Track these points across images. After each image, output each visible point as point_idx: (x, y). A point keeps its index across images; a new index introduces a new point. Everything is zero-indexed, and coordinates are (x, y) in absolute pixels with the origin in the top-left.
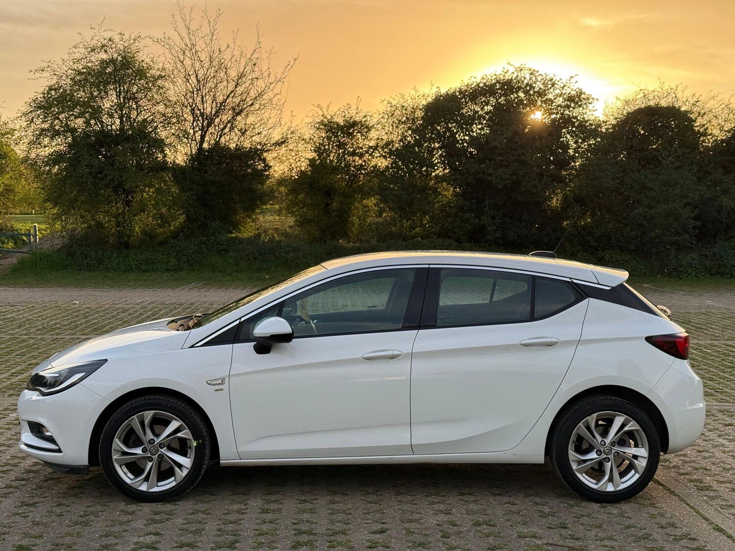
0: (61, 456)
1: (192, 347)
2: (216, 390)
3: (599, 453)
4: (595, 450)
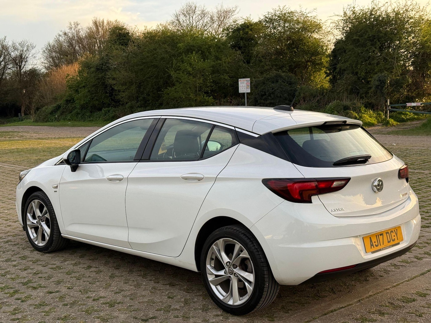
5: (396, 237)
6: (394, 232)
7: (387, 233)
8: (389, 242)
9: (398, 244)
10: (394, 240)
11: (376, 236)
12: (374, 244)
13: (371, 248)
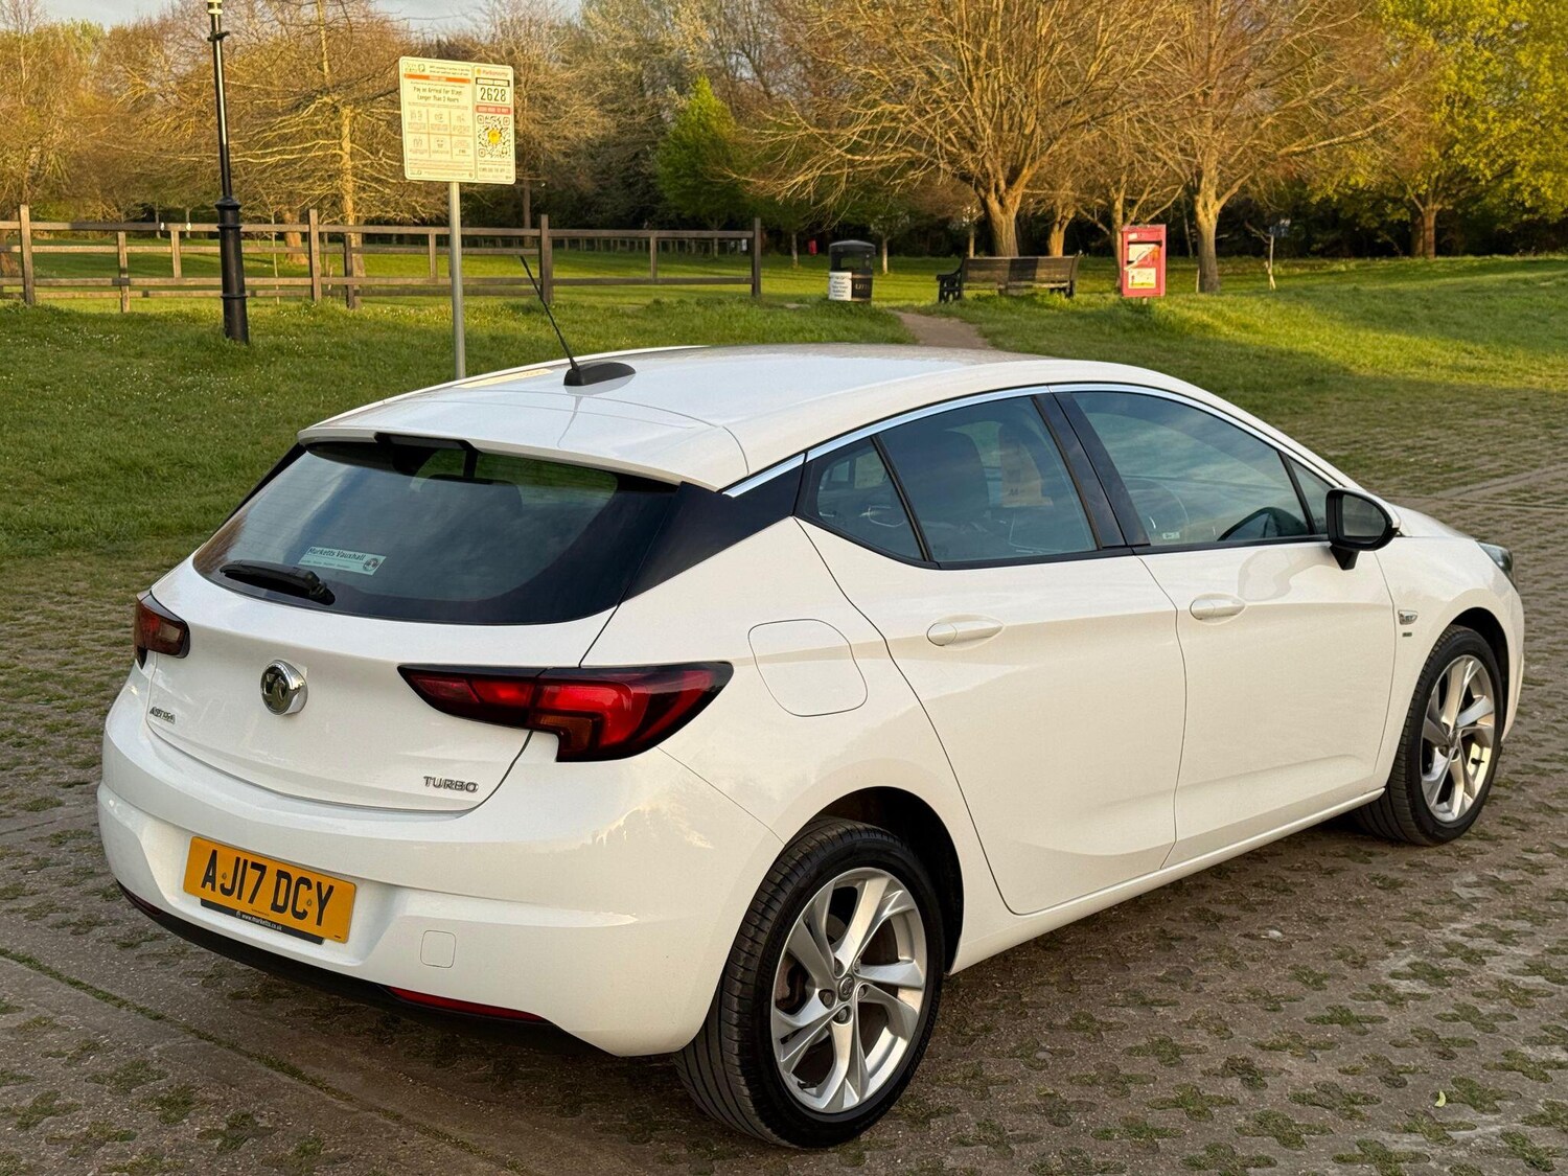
5: (313, 911)
6: (314, 887)
7: (281, 874)
8: (275, 907)
9: (318, 940)
10: (301, 916)
11: (238, 859)
12: (219, 881)
13: (203, 886)
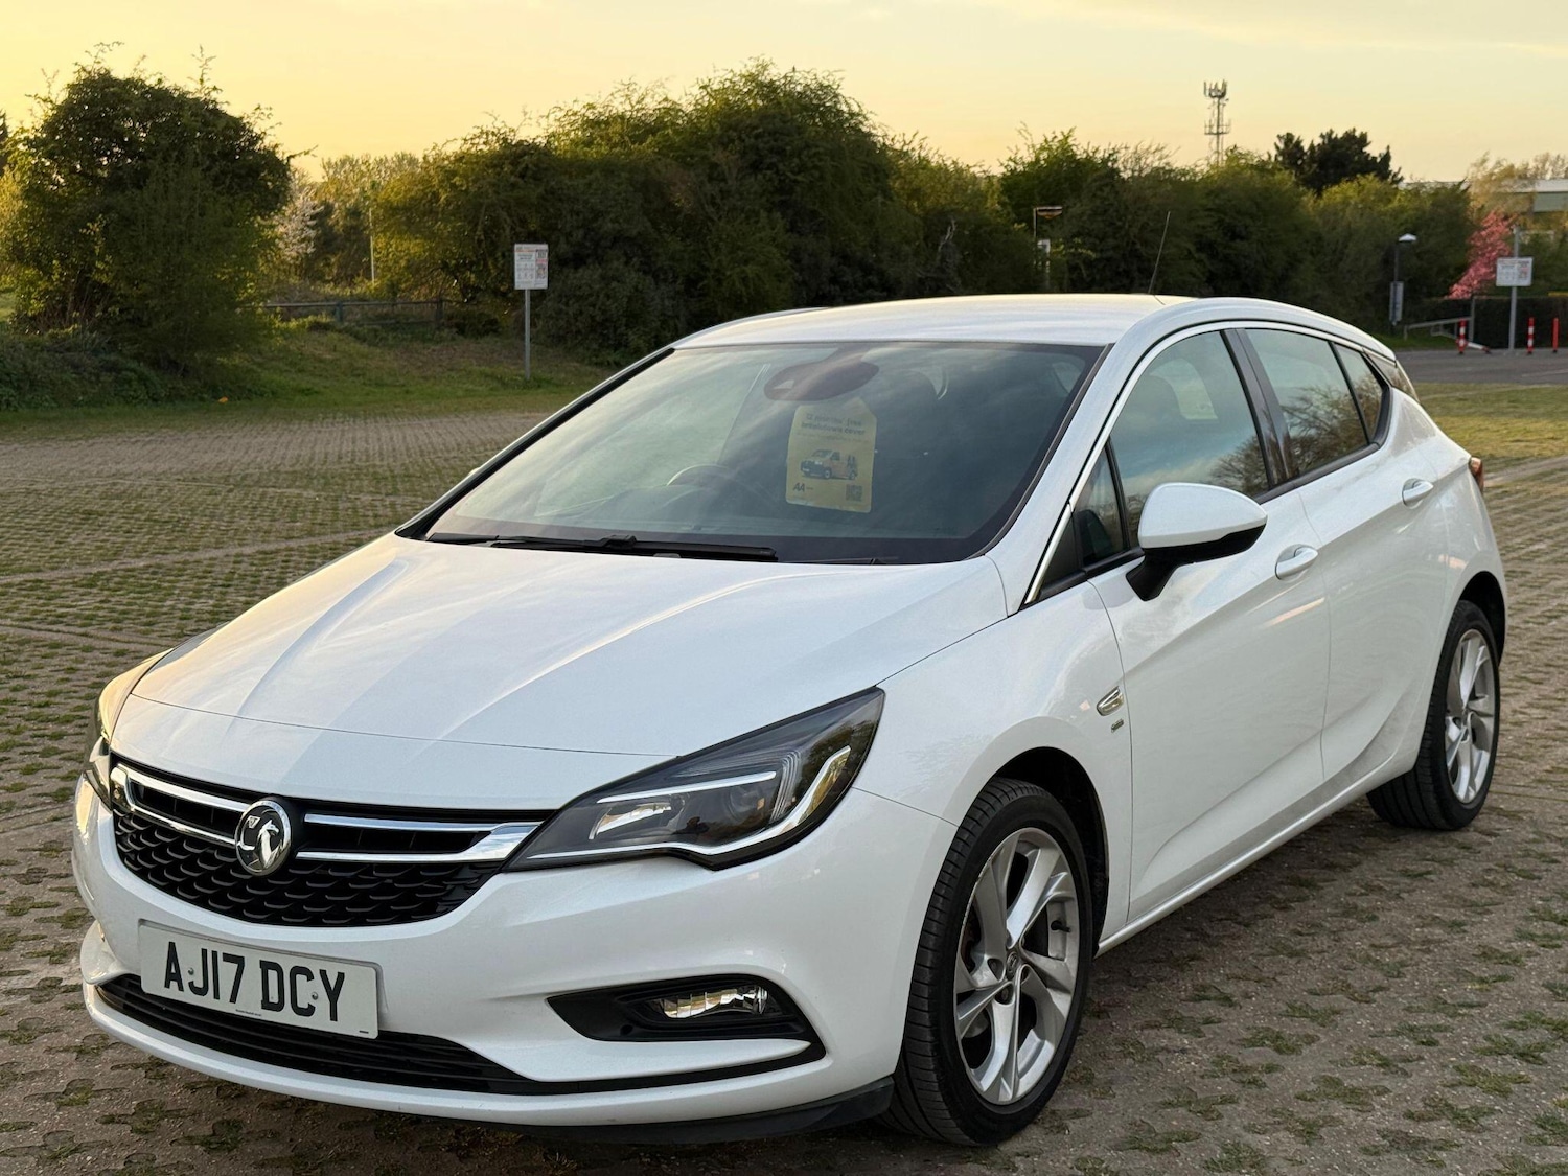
0: (822, 1071)
1: (1024, 606)
2: (1115, 728)
3: (1457, 722)
4: (1450, 718)
